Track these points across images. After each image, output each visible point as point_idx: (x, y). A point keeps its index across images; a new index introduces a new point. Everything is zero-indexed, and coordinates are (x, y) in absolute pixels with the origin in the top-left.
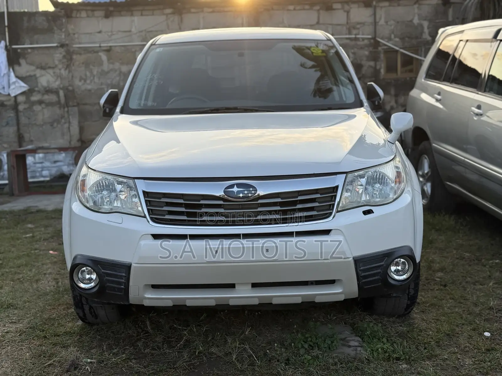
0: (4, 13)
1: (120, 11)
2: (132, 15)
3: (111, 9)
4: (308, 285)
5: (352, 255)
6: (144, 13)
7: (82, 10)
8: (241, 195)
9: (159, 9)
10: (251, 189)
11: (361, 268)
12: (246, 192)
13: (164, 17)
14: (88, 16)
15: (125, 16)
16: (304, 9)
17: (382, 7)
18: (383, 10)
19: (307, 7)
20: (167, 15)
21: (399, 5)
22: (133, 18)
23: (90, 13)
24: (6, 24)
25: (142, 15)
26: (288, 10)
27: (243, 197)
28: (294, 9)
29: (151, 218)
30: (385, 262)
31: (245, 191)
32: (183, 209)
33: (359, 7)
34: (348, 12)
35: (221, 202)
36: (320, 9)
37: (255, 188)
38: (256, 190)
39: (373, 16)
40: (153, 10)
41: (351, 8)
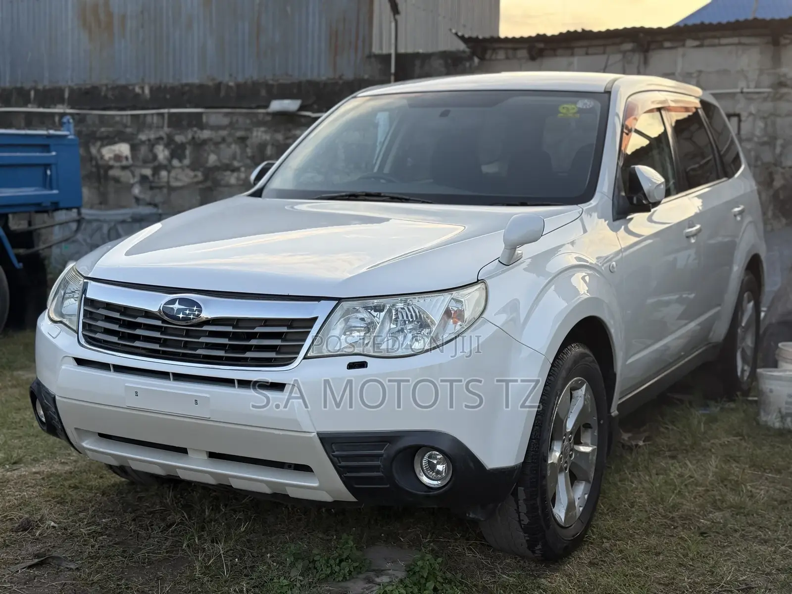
0: (389, 55)
1: (554, 50)
2: (572, 55)
3: (542, 45)
4: (283, 468)
5: (315, 429)
6: (591, 50)
7: (500, 48)
8: (181, 316)
9: (614, 44)
10: (195, 308)
11: (336, 453)
12: (187, 312)
13: (619, 57)
14: (507, 58)
15: (562, 56)
20: (624, 53)
22: (571, 59)
23: (510, 52)
24: (393, 70)
25: (587, 54)
27: (184, 319)
29: (84, 336)
30: (385, 450)
31: (186, 310)
37: (201, 308)
38: (200, 311)
40: (605, 46)
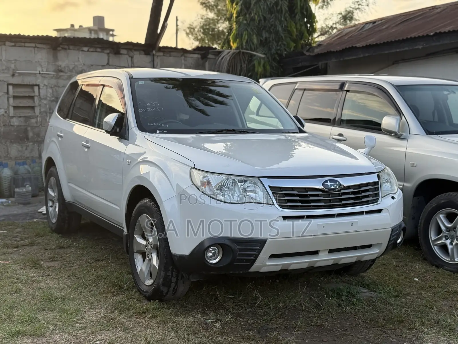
8: (333, 187)
10: (337, 183)
12: (335, 185)
16: (96, 51)
17: (158, 56)
18: (159, 58)
19: (99, 50)
21: (170, 56)
26: (83, 51)
28: (88, 51)
29: (279, 205)
32: (298, 198)
33: (140, 54)
34: (132, 57)
35: (320, 193)
36: (110, 53)
37: (340, 182)
39: (152, 63)
41: (134, 54)
